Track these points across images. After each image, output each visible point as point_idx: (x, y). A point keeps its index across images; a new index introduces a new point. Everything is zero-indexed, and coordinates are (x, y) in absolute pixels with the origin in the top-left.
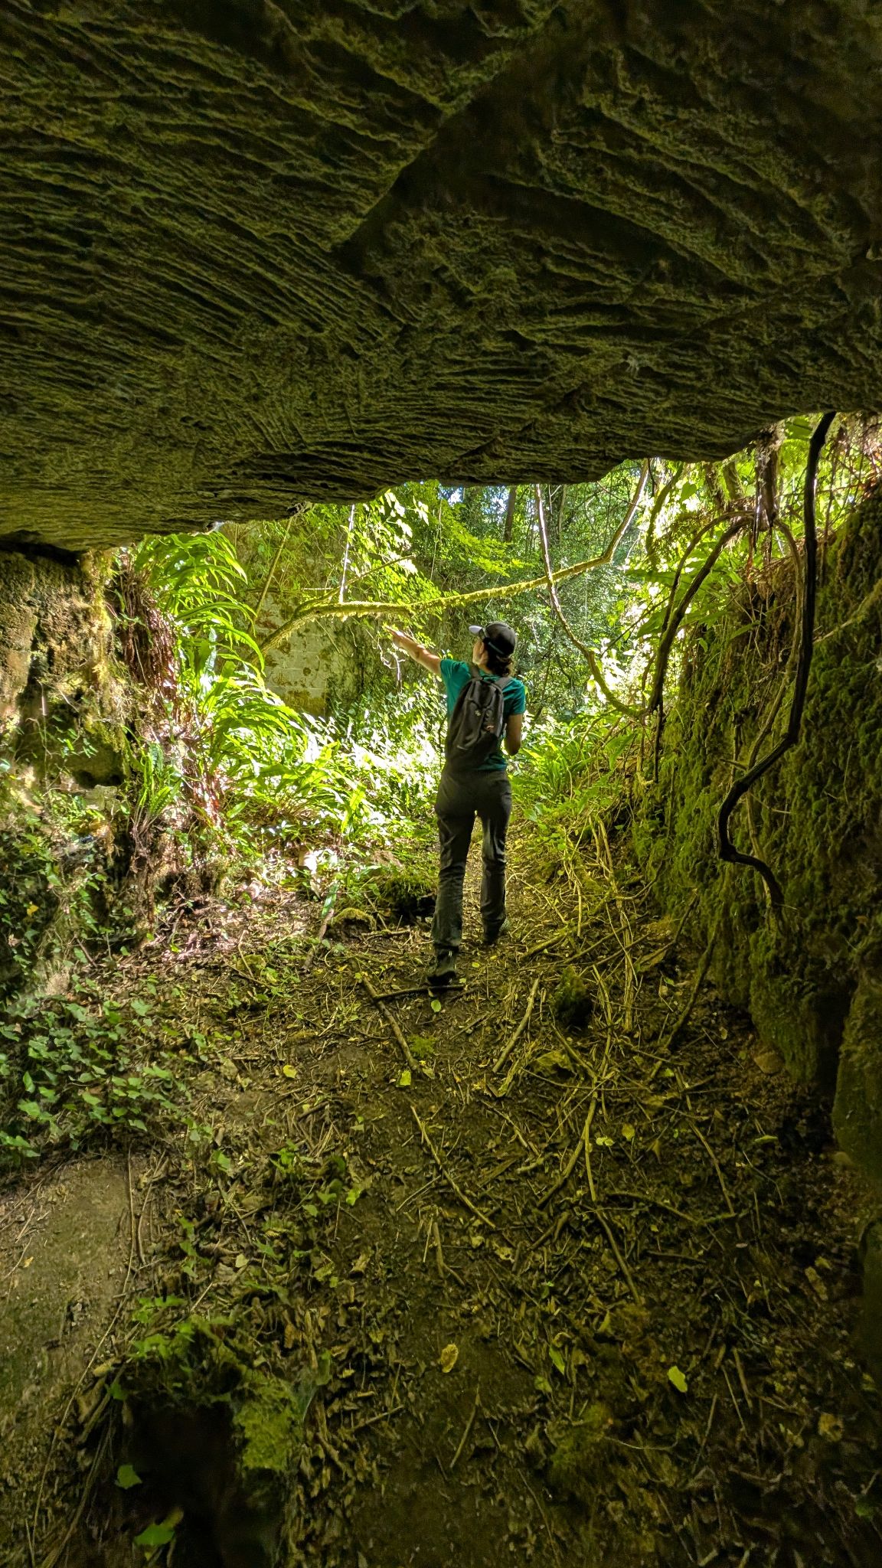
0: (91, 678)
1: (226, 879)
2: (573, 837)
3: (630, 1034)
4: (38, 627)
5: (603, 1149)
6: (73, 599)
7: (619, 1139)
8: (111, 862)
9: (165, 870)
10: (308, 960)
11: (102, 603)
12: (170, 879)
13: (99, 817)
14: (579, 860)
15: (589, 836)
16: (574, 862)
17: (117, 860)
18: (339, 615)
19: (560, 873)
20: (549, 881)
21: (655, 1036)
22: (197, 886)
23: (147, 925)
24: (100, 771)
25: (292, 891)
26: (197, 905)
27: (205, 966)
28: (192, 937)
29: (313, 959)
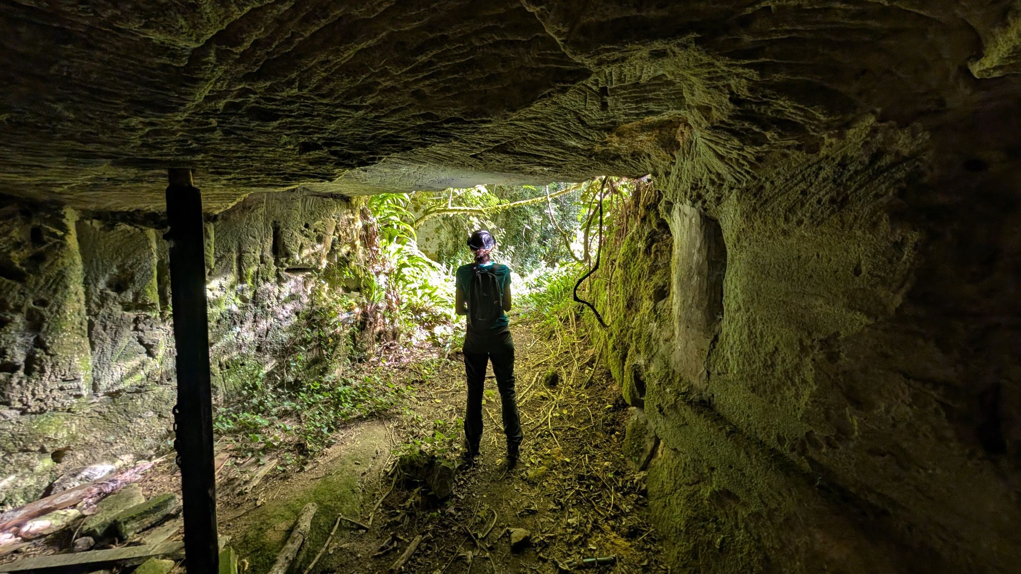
0: (354, 246)
1: (402, 335)
2: (561, 319)
3: (572, 386)
4: (336, 227)
5: (556, 417)
6: (349, 215)
7: (561, 413)
8: (358, 324)
9: (378, 329)
10: (441, 366)
11: (358, 216)
12: (380, 334)
13: (355, 304)
14: (563, 329)
15: (568, 318)
16: (560, 330)
17: (361, 323)
18: (449, 213)
19: (554, 335)
20: (549, 339)
21: (581, 386)
22: (391, 337)
23: (372, 352)
24: (352, 286)
25: (430, 342)
26: (391, 345)
27: (398, 368)
28: (391, 357)
29: (443, 366)
